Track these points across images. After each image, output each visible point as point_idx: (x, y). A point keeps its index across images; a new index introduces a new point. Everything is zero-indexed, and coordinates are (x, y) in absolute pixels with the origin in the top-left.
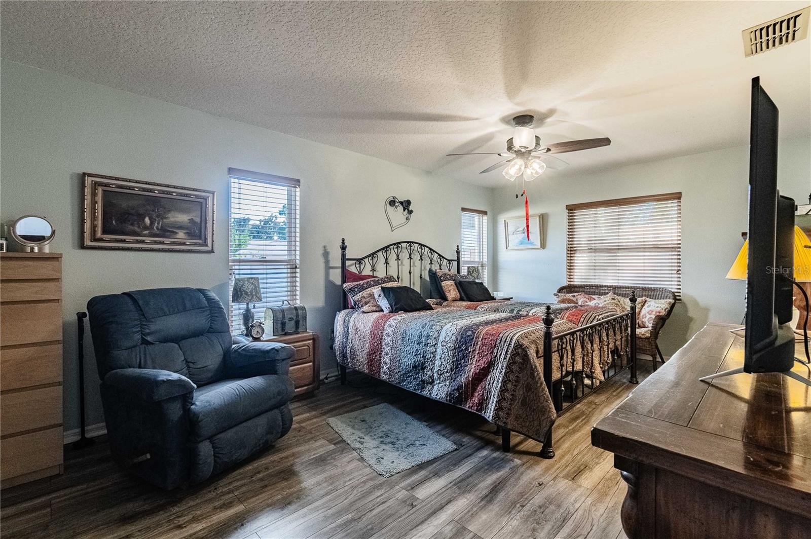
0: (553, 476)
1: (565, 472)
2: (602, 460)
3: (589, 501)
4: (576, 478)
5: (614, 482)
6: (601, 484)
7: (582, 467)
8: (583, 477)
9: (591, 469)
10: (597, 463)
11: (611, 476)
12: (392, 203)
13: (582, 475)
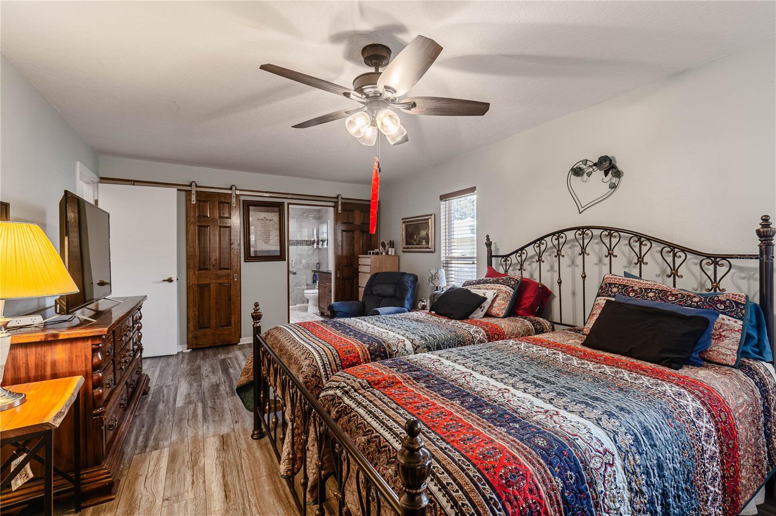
0: (236, 430)
1: (232, 436)
2: (218, 463)
3: (200, 433)
4: (221, 439)
5: (194, 453)
6: (202, 446)
7: (225, 447)
8: (218, 442)
9: (218, 450)
10: (218, 458)
11: (199, 456)
12: (577, 172)
13: (220, 443)
